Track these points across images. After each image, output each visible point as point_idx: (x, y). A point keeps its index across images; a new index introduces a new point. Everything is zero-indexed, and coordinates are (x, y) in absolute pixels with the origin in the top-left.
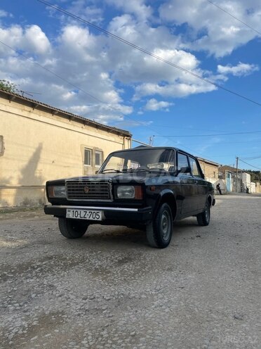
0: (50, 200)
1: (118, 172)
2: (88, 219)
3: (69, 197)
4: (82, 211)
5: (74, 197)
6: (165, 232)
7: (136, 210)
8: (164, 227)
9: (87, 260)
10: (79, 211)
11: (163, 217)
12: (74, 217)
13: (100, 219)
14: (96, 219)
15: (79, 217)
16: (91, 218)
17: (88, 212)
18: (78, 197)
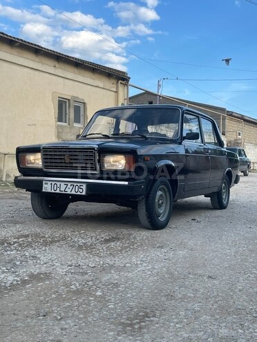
0: (21, 170)
1: (106, 137)
2: (69, 192)
3: (46, 167)
4: (62, 184)
5: (52, 167)
6: (161, 211)
7: (126, 183)
8: (160, 206)
9: (69, 239)
10: (58, 184)
11: (159, 193)
12: (53, 191)
13: (84, 193)
14: (79, 193)
15: (58, 191)
16: (73, 192)
17: (69, 184)
18: (56, 167)
